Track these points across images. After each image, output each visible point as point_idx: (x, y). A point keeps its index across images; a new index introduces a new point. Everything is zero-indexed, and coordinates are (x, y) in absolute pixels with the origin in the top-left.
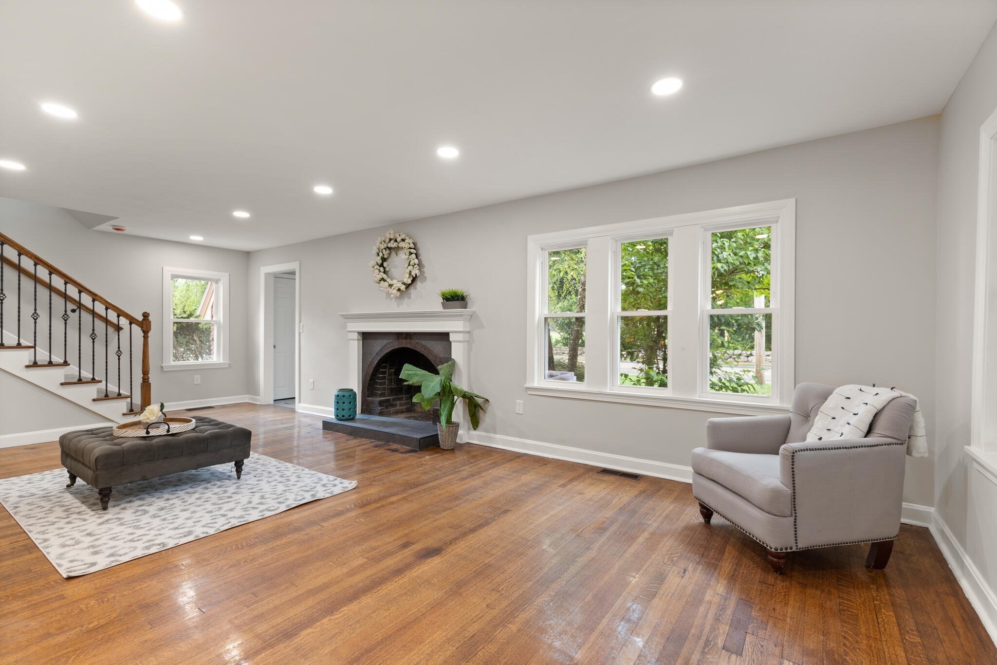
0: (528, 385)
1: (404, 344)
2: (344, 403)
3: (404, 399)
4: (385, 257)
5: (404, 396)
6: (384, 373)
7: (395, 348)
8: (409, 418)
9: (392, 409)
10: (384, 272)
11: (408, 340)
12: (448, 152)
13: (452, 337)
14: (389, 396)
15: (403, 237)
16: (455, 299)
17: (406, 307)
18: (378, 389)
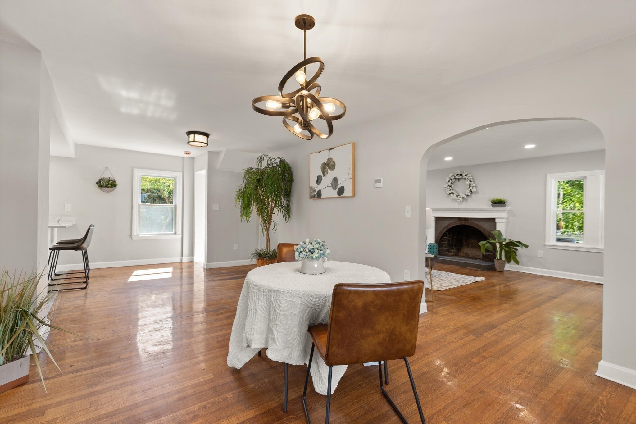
0: (546, 243)
1: (463, 223)
2: (434, 249)
3: (454, 249)
4: (453, 182)
5: (454, 248)
6: (446, 236)
7: (457, 225)
8: (460, 258)
9: (450, 254)
10: (452, 189)
11: (466, 221)
12: (529, 146)
13: (497, 221)
14: (448, 247)
15: (466, 173)
16: (498, 203)
17: (464, 206)
18: (444, 244)
